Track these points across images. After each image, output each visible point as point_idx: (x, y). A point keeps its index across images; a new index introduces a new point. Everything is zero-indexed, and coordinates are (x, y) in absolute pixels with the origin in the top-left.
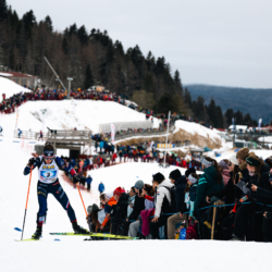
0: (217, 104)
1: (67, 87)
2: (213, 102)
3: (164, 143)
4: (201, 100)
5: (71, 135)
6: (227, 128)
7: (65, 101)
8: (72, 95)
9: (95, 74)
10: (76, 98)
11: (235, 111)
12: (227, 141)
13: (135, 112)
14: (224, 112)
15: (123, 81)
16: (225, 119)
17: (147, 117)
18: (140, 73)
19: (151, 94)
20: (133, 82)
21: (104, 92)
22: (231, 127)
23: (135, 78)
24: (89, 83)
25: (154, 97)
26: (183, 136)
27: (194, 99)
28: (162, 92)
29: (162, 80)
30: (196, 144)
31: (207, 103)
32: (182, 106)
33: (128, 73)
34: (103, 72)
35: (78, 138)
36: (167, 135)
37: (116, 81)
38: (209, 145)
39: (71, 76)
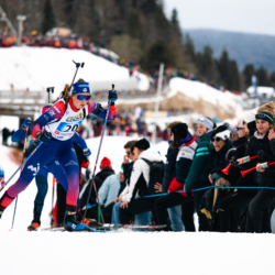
0: (232, 56)
1: (17, 29)
2: (225, 55)
3: (153, 110)
4: (208, 51)
5: (20, 97)
6: (245, 90)
7: (13, 49)
8: (23, 41)
9: (57, 11)
10: (31, 45)
11: (257, 67)
12: (245, 109)
13: (114, 67)
14: (241, 68)
15: (97, 22)
16: (242, 78)
17: (131, 73)
18: (122, 11)
19: (137, 41)
20: (112, 24)
21: (69, 38)
22: (251, 90)
23: (115, 19)
24: (48, 25)
25: (142, 46)
26: (182, 102)
27: (198, 49)
28: (153, 38)
29: (152, 21)
30: (201, 112)
31: (217, 55)
32: (181, 59)
33: (105, 11)
34: (68, 10)
35: (31, 101)
36: (158, 99)
37: (87, 22)
38: (219, 115)
39: (23, 14)
